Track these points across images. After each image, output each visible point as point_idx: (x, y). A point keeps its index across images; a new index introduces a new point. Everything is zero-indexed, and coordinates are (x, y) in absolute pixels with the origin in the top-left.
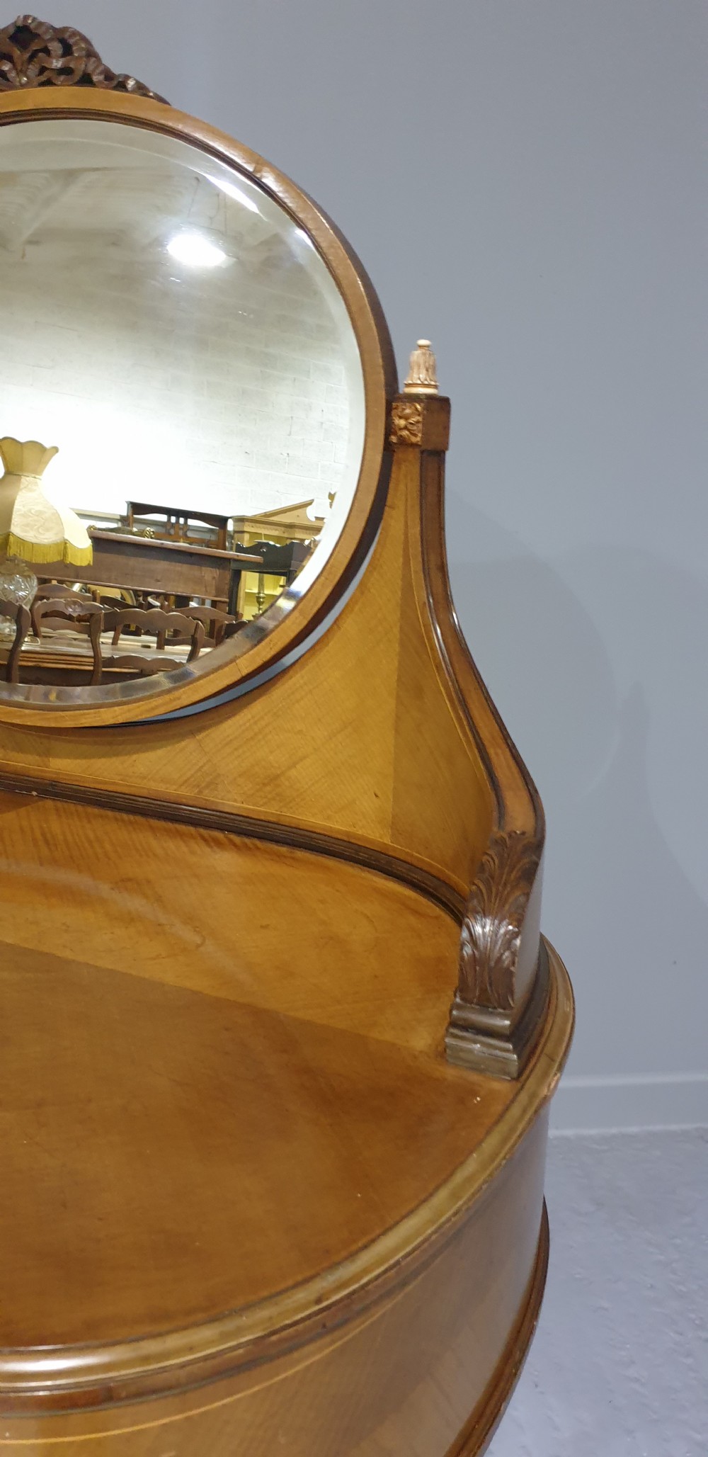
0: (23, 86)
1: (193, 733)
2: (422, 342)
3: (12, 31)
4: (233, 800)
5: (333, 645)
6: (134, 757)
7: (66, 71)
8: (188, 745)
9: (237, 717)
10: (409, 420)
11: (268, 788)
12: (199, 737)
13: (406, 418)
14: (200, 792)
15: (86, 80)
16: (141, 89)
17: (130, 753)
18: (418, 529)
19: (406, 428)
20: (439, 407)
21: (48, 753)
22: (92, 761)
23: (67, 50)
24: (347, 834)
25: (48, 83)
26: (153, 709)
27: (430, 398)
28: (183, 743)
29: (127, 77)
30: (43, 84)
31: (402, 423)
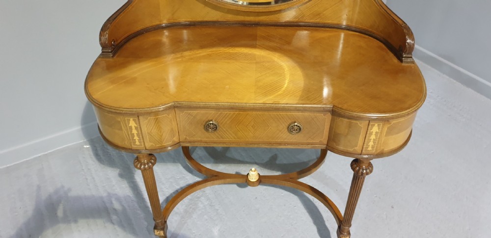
4: (308, 20)
11: (318, 16)
24: (338, 23)
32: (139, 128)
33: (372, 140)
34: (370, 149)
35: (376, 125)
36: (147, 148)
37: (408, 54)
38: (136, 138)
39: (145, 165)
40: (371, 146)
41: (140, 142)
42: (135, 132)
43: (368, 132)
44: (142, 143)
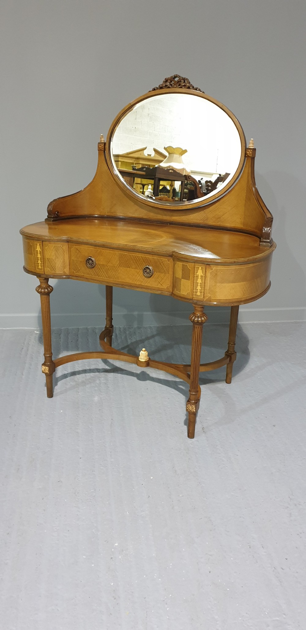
0: (175, 87)
1: (203, 210)
2: (252, 139)
3: (173, 77)
4: (211, 223)
5: (233, 192)
6: (190, 215)
7: (185, 86)
8: (202, 212)
9: (213, 206)
10: (249, 153)
11: (218, 219)
12: (204, 211)
13: (249, 152)
14: (204, 221)
15: (189, 88)
16: (200, 90)
17: (189, 215)
18: (250, 171)
19: (249, 154)
20: (254, 150)
21: (172, 216)
22: (181, 217)
23: (184, 82)
24: (234, 227)
25: (181, 87)
26: (198, 205)
27: (253, 149)
28: (201, 212)
29: (197, 88)
30: (180, 88)
31: (248, 153)
32: (42, 253)
33: (199, 284)
34: (199, 294)
35: (200, 268)
36: (45, 273)
37: (265, 239)
38: (39, 262)
39: (41, 289)
40: (199, 291)
41: (41, 266)
42: (39, 256)
43: (195, 275)
44: (43, 267)
